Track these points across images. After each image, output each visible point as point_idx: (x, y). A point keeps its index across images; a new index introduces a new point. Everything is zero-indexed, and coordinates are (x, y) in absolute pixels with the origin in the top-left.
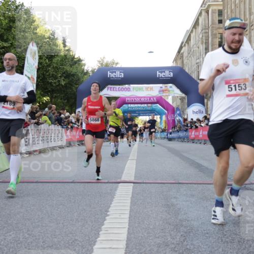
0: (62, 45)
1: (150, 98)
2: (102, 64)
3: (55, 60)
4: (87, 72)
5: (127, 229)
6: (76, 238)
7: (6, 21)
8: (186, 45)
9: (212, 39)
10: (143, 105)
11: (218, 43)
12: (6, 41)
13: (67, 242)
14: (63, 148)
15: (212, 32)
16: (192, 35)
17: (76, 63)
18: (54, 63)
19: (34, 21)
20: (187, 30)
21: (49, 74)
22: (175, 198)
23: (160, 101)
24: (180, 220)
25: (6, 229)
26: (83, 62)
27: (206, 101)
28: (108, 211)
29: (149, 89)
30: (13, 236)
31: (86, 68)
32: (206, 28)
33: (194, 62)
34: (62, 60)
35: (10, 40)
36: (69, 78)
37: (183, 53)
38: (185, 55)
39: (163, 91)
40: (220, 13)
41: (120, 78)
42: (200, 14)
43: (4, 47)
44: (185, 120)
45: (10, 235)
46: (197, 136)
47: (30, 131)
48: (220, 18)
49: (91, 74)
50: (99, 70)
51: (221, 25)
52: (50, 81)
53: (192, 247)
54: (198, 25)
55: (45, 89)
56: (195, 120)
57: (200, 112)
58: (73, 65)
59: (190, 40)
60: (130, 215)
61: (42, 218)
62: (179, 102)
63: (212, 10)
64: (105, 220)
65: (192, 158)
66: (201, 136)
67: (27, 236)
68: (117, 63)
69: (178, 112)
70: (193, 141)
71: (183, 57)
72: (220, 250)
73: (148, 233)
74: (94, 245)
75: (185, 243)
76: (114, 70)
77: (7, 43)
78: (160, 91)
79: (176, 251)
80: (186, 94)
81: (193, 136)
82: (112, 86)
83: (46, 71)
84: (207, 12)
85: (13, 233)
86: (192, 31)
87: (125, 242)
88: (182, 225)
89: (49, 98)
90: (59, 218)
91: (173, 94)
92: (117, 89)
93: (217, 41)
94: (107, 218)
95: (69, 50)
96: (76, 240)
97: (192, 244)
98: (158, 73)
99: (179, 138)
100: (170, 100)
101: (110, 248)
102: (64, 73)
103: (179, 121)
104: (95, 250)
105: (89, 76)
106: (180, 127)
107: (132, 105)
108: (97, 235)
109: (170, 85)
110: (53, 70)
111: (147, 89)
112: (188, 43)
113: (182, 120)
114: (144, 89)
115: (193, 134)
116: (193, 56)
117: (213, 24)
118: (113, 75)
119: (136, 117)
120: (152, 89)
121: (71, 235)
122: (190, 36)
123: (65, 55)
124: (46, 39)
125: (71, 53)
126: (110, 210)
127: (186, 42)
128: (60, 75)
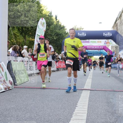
0: (55, 19)
1: (100, 46)
3: (51, 27)
4: (67, 33)
5: (86, 114)
6: (60, 117)
8: (119, 19)
10: (96, 50)
14: (55, 71)
17: (62, 28)
18: (51, 28)
19: (41, 7)
20: (120, 12)
21: (48, 34)
23: (105, 48)
25: (25, 111)
26: (65, 28)
28: (77, 104)
29: (99, 42)
31: (67, 31)
34: (55, 27)
36: (58, 36)
37: (117, 23)
38: (119, 24)
39: (106, 43)
41: (84, 36)
45: (28, 115)
52: (49, 37)
58: (60, 29)
59: (121, 17)
60: (88, 107)
62: (115, 49)
64: (75, 109)
67: (36, 115)
68: (83, 29)
71: (117, 25)
73: (97, 116)
74: (70, 121)
76: (81, 32)
78: (105, 43)
80: (118, 44)
85: (29, 114)
86: (122, 12)
87: (85, 121)
88: (115, 113)
90: (52, 107)
91: (111, 45)
92: (83, 42)
94: (76, 108)
95: (58, 22)
98: (104, 34)
99: (115, 67)
100: (110, 48)
102: (56, 33)
105: (69, 35)
107: (90, 50)
108: (71, 116)
109: (110, 40)
110: (50, 32)
111: (98, 42)
112: (120, 18)
114: (97, 42)
115: (122, 65)
118: (80, 35)
119: (92, 56)
120: (100, 42)
121: (58, 116)
122: (121, 14)
123: (57, 24)
124: (47, 16)
125: (60, 23)
126: (78, 103)
127: (119, 18)
128: (54, 34)
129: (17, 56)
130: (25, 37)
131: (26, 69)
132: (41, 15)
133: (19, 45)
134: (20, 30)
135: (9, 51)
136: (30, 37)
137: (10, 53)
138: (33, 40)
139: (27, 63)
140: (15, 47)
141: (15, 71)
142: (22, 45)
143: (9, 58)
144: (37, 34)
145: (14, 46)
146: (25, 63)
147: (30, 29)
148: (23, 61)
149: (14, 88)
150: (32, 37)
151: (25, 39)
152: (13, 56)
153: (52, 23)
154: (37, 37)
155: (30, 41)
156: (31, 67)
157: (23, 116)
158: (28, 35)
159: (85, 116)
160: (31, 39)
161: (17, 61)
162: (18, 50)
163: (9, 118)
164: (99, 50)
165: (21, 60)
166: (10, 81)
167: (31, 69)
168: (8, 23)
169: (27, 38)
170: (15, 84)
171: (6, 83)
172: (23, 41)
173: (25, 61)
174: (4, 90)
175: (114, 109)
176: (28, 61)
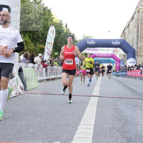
0: (65, 27)
1: (108, 54)
2: (84, 37)
3: (61, 35)
4: (77, 41)
5: (94, 119)
8: (127, 28)
9: (141, 26)
10: (104, 58)
13: (65, 124)
15: (141, 22)
16: (131, 24)
19: (52, 15)
20: (128, 21)
21: (58, 41)
22: (119, 105)
23: (113, 56)
24: (122, 116)
25: (35, 116)
26: (75, 36)
27: (136, 57)
30: (39, 120)
32: (138, 20)
33: (131, 37)
34: (65, 35)
37: (125, 32)
38: (127, 33)
39: (115, 51)
41: (93, 44)
42: (135, 13)
44: (125, 66)
45: (38, 119)
46: (131, 75)
47: (48, 69)
49: (79, 42)
50: (83, 40)
52: (59, 45)
53: (127, 130)
54: (134, 18)
55: (56, 49)
56: (130, 66)
57: (133, 62)
59: (129, 26)
60: (96, 112)
61: (53, 112)
62: (122, 57)
63: (141, 11)
65: (128, 85)
66: (133, 75)
67: (46, 120)
68: (92, 37)
69: (122, 62)
70: (129, 77)
71: (125, 34)
73: (105, 122)
74: (78, 126)
75: (124, 127)
78: (113, 51)
79: (119, 132)
80: (126, 53)
81: (129, 74)
82: (89, 48)
84: (139, 12)
86: (130, 22)
87: (93, 126)
88: (122, 119)
89: (58, 53)
90: (61, 112)
91: (120, 53)
92: (92, 50)
94: (85, 113)
95: (68, 30)
96: (69, 123)
97: (127, 129)
98: (112, 42)
99: (122, 75)
100: (118, 56)
101: (86, 128)
103: (122, 67)
104: (78, 129)
106: (123, 70)
107: (99, 58)
108: (80, 122)
109: (119, 48)
110: (60, 39)
111: (107, 50)
112: (128, 28)
113: (124, 66)
114: (105, 50)
115: (129, 73)
116: (131, 34)
117: (141, 18)
118: (90, 43)
119: (101, 64)
120: (109, 50)
121: (67, 121)
122: (129, 24)
123: (67, 32)
124: (57, 24)
125: (70, 31)
126: (86, 109)
128: (63, 42)
129: (28, 63)
130: (36, 44)
131: (36, 75)
132: (52, 23)
133: (30, 52)
134: (32, 37)
135: (20, 57)
137: (21, 59)
138: (43, 47)
139: (38, 70)
140: (26, 54)
141: (25, 77)
142: (33, 51)
143: (20, 65)
144: (48, 42)
145: (25, 52)
146: (36, 69)
147: (41, 37)
148: (33, 67)
149: (25, 93)
150: (43, 44)
151: (36, 46)
152: (24, 62)
153: (63, 31)
154: (47, 44)
155: (40, 48)
156: (42, 74)
157: (34, 120)
158: (39, 43)
159: (93, 122)
160: (41, 46)
161: (28, 67)
162: (29, 56)
163: (20, 122)
164: (108, 58)
165: (32, 67)
166: (20, 86)
168: (20, 30)
169: (38, 45)
170: (25, 90)
171: (17, 88)
172: (34, 48)
173: (36, 68)
174: (15, 95)
175: (121, 115)
176: (38, 68)
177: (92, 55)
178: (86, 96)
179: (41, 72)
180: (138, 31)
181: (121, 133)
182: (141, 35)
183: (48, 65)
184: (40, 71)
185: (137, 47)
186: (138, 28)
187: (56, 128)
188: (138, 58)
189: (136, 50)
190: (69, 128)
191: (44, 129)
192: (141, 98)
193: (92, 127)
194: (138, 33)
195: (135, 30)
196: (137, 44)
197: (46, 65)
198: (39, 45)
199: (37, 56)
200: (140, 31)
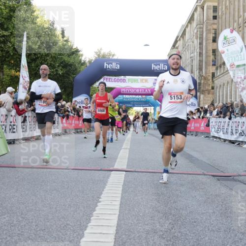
1: (145, 90)
2: (99, 56)
4: (84, 63)
5: (117, 216)
6: (68, 222)
7: (7, 10)
8: (181, 39)
9: (206, 36)
10: (137, 96)
11: (212, 38)
12: (6, 30)
13: (59, 226)
14: (59, 135)
15: (207, 27)
16: (187, 30)
17: (73, 53)
20: (183, 25)
26: (81, 53)
27: (198, 94)
28: (100, 198)
29: (144, 81)
30: (7, 219)
31: (83, 59)
32: (201, 23)
33: (188, 56)
35: (10, 29)
36: (66, 68)
37: (178, 47)
40: (215, 9)
41: (116, 69)
42: (196, 9)
43: (4, 36)
45: (5, 218)
46: (189, 128)
47: (27, 118)
48: (215, 14)
49: (88, 65)
50: (96, 60)
51: (215, 21)
54: (193, 20)
57: (193, 105)
58: (71, 55)
59: (185, 34)
60: (121, 202)
61: (36, 202)
63: (207, 6)
64: (97, 206)
67: (21, 219)
68: (114, 55)
72: (207, 238)
73: (137, 220)
74: (85, 230)
77: (7, 33)
78: (154, 83)
79: (164, 238)
82: (109, 77)
83: (44, 60)
84: (203, 8)
85: (7, 216)
86: (187, 26)
87: (115, 228)
88: (171, 214)
90: (53, 203)
92: (113, 80)
93: (211, 36)
94: (98, 204)
95: (67, 41)
96: (68, 224)
97: (179, 232)
98: (153, 66)
101: (101, 233)
102: (62, 63)
104: (85, 235)
105: (86, 66)
107: (127, 96)
108: (89, 221)
110: (51, 60)
111: (142, 80)
112: (183, 38)
114: (139, 81)
116: (188, 51)
117: (207, 19)
118: (109, 66)
119: (131, 107)
120: (146, 81)
121: (63, 220)
122: (185, 30)
125: (70, 44)
126: (102, 196)
127: (181, 37)
128: (57, 65)
130: (2, 69)
131: (3, 130)
136: (11, 69)
138: (17, 74)
139: (6, 120)
146: (3, 119)
147: (12, 54)
150: (16, 69)
151: (3, 72)
155: (11, 76)
156: (14, 127)
158: (9, 65)
159: (114, 221)
160: (13, 72)
164: (144, 96)
167: (14, 130)
169: (6, 70)
173: (2, 115)
176: (6, 115)
177: (114, 90)
178: (101, 170)
179: (12, 124)
180: (201, 44)
181: (167, 241)
182: (206, 52)
183: (26, 110)
184: (11, 122)
185: (201, 76)
186: (201, 38)
187: (42, 235)
188: (202, 96)
189: (198, 81)
190: (66, 234)
191: (16, 238)
192: (206, 173)
193: (113, 231)
194: (201, 48)
195: (197, 42)
196: (200, 69)
197: (24, 110)
198: (9, 70)
199: (5, 93)
200: (206, 44)
